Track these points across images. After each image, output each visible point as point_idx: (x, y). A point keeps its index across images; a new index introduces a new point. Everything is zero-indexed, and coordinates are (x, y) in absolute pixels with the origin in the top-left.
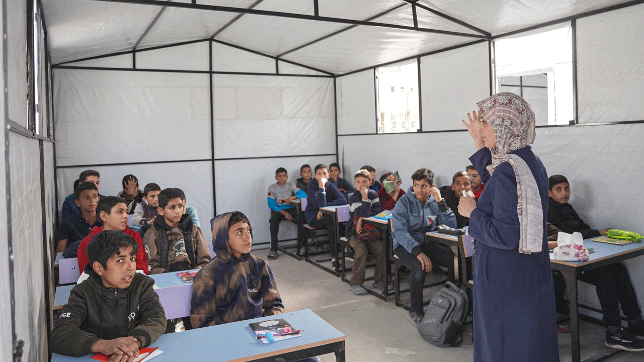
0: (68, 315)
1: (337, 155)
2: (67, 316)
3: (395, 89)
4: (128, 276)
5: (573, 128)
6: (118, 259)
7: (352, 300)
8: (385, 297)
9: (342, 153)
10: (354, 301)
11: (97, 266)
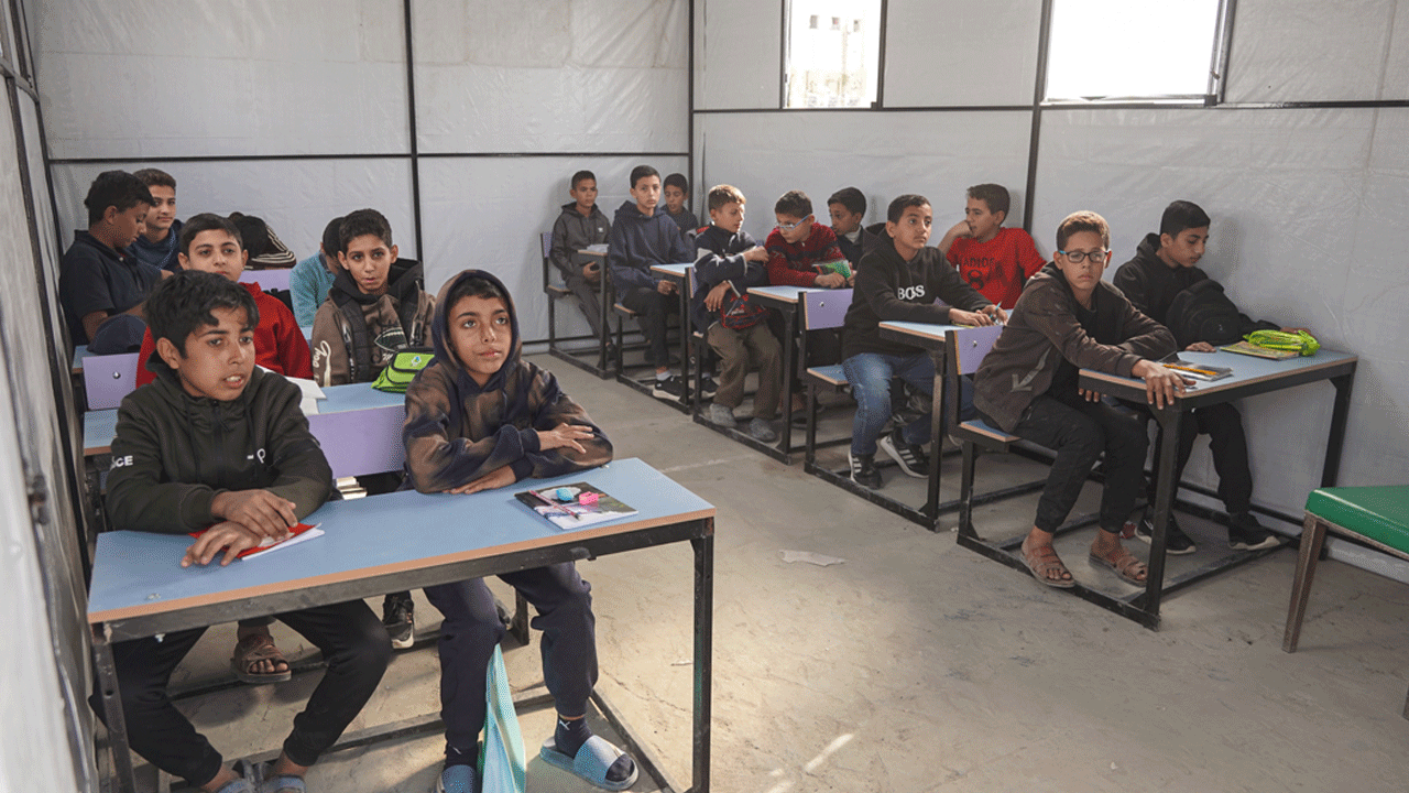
0: (128, 460)
1: (690, 155)
2: (127, 464)
3: (820, 22)
4: (235, 375)
5: (1212, 112)
6: (213, 336)
7: (715, 459)
8: (785, 455)
9: (701, 152)
10: (719, 461)
11: (165, 348)
